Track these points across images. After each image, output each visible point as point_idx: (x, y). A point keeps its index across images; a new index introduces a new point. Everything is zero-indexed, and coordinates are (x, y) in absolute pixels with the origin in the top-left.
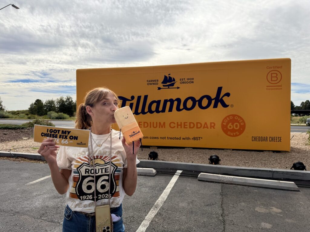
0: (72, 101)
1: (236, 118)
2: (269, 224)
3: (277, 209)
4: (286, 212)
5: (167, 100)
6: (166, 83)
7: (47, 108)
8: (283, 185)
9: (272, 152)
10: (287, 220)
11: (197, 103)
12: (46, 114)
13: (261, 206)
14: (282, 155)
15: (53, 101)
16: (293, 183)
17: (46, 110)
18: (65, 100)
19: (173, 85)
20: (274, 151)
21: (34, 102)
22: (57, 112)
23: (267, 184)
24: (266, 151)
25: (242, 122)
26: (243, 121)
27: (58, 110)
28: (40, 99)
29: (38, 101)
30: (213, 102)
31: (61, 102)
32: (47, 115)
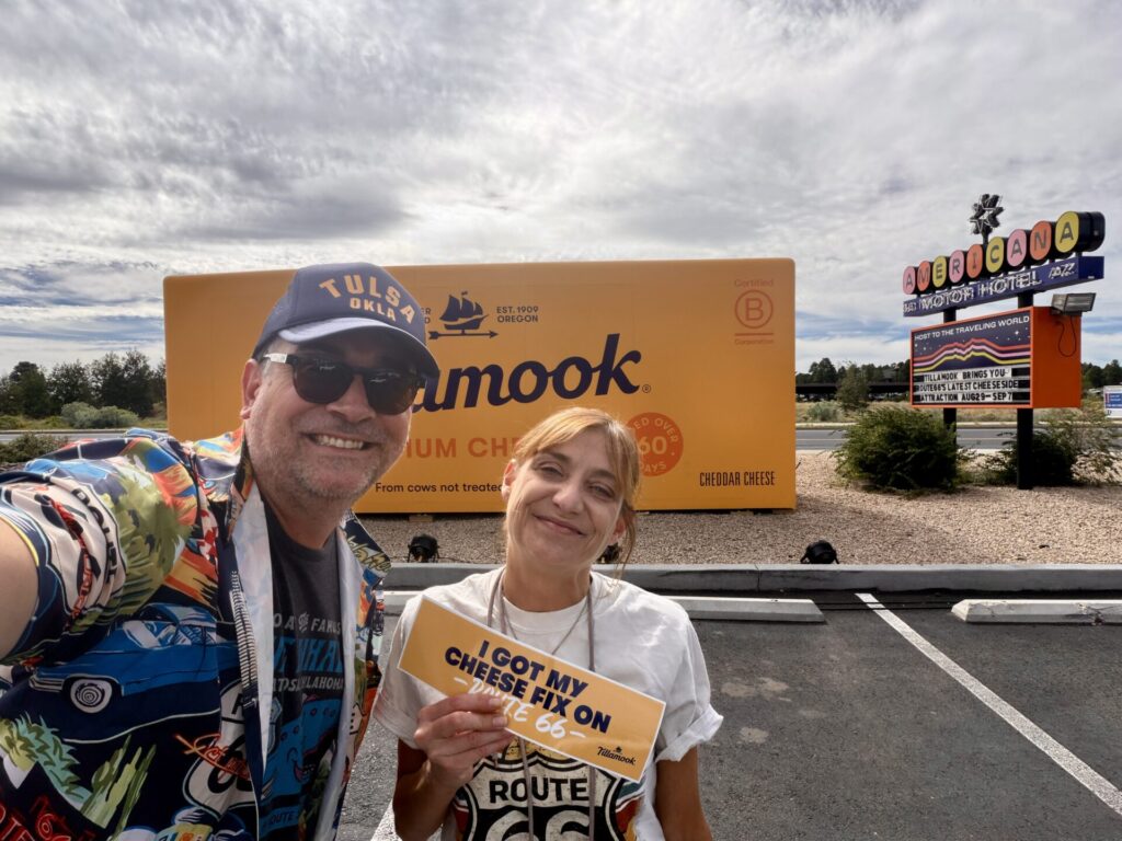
0: (146, 367)
1: (658, 422)
2: (760, 728)
3: (775, 683)
4: (800, 689)
5: (460, 370)
6: (456, 320)
7: (59, 392)
8: (786, 611)
9: (751, 513)
10: (803, 712)
11: (550, 379)
12: (56, 411)
13: (736, 678)
14: (777, 521)
15: (81, 369)
16: (810, 601)
17: (55, 398)
18: (122, 364)
19: (475, 324)
20: (756, 511)
21: (10, 370)
22: (97, 405)
23: (747, 610)
24: (735, 510)
25: (674, 434)
26: (678, 432)
27: (99, 399)
28: (31, 362)
29: (25, 369)
30: (596, 376)
31: (111, 372)
32: (59, 414)
